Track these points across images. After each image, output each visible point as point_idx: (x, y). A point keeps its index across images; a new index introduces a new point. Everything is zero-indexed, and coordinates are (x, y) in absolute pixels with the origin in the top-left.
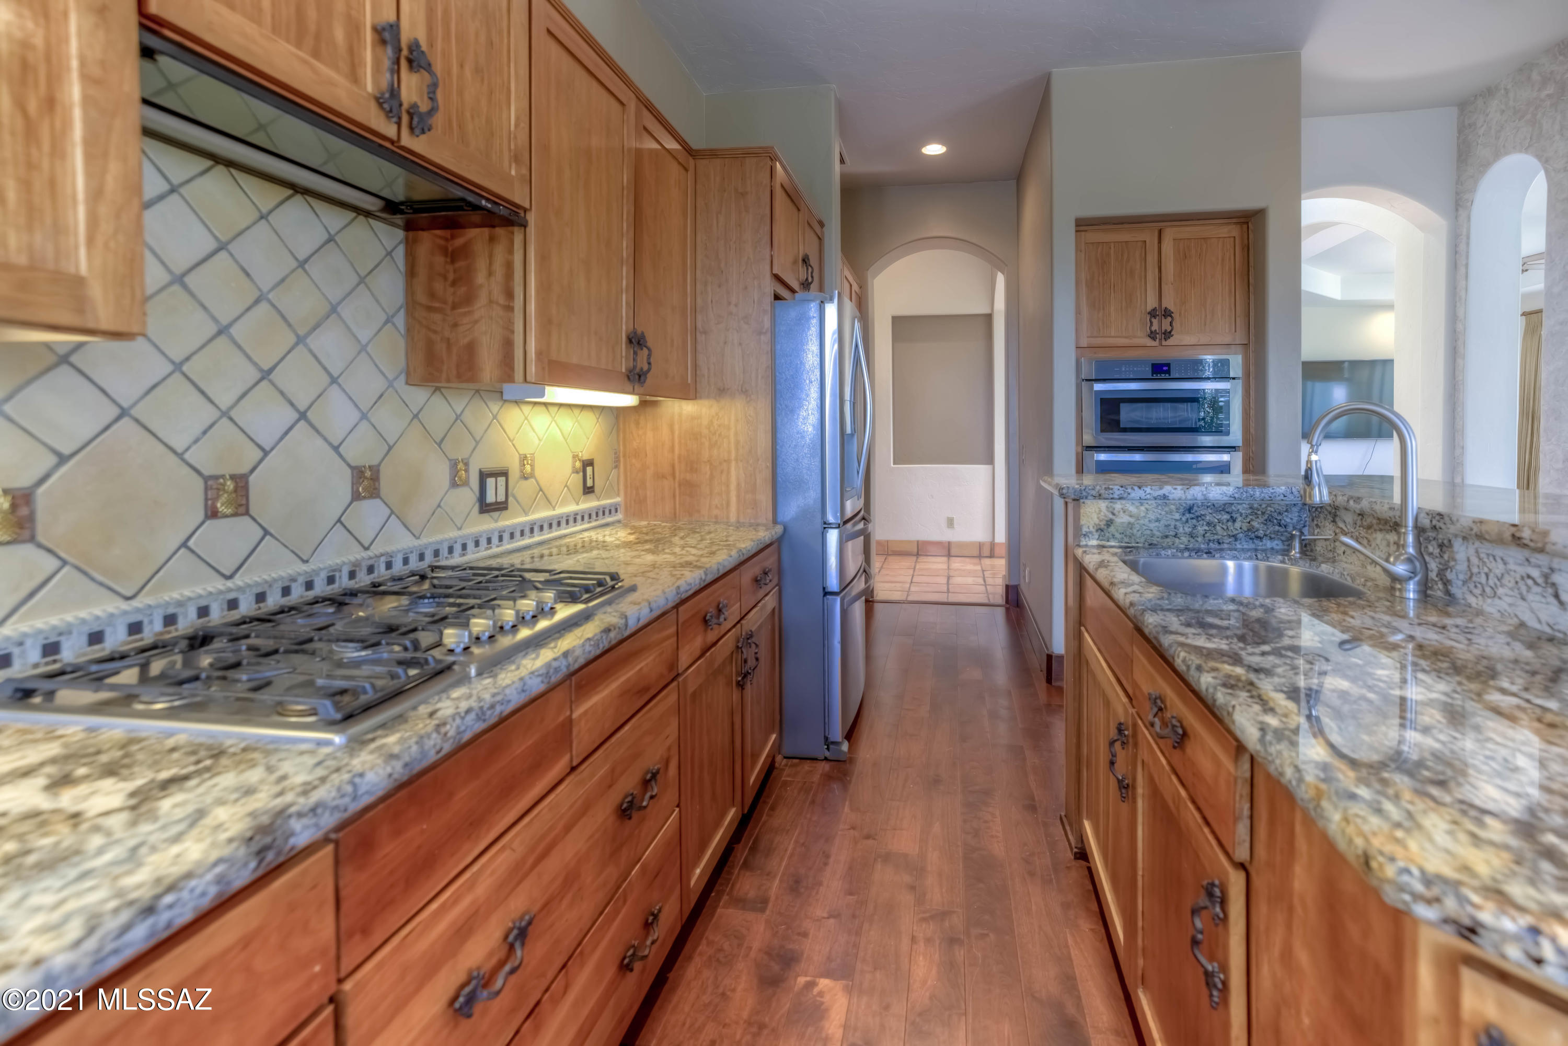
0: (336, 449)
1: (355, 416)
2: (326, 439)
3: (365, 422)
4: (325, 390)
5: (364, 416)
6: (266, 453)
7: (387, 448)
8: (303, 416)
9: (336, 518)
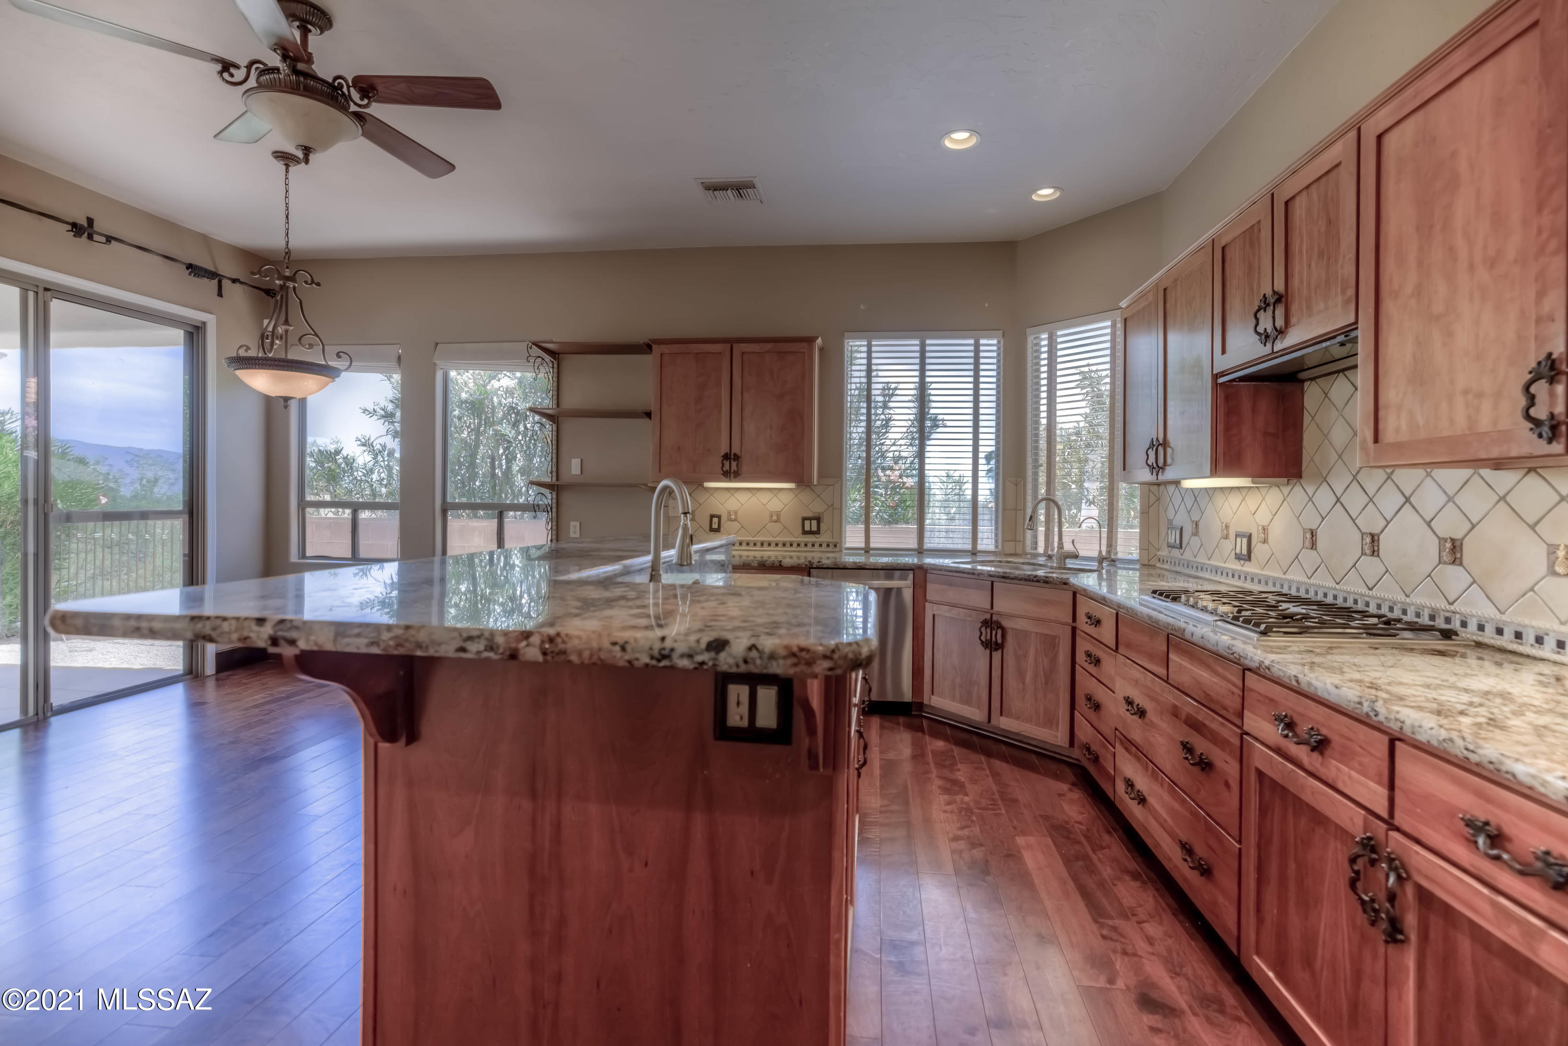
0: (1429, 524)
1: (1444, 499)
2: (1421, 516)
3: (1451, 504)
4: (1422, 481)
7: (1469, 526)
9: (1427, 574)
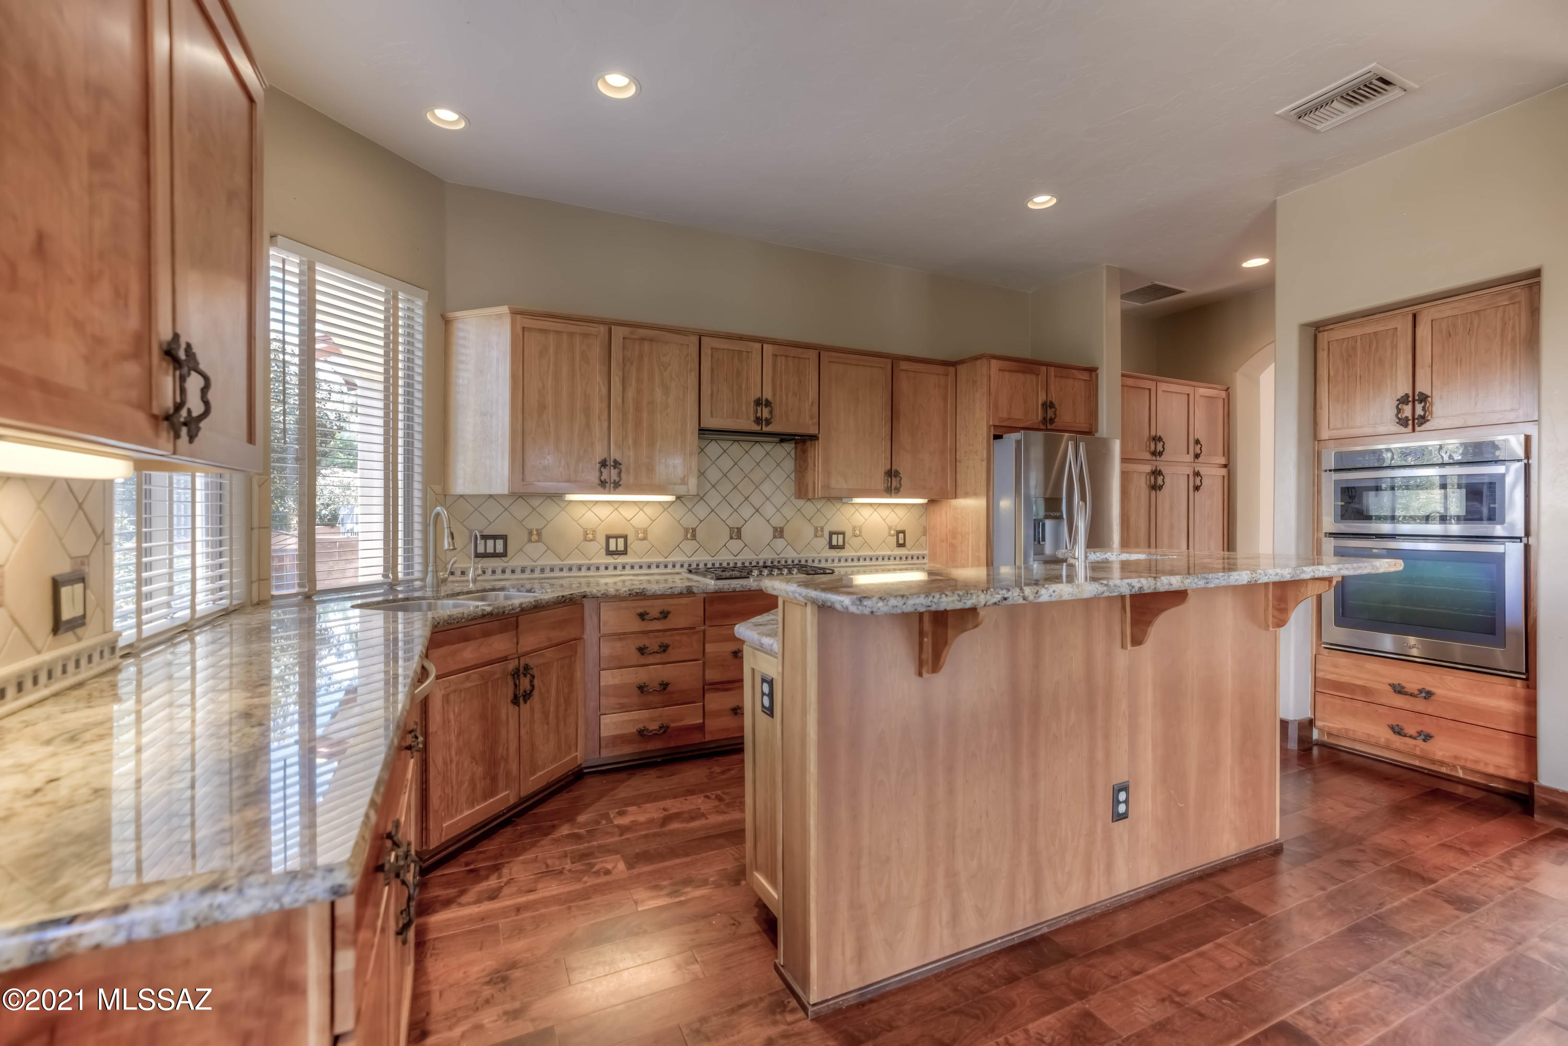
0: (768, 521)
1: (775, 510)
2: (765, 518)
3: (778, 512)
4: (765, 502)
5: (778, 510)
6: (746, 522)
7: (787, 521)
8: (757, 510)
9: (767, 543)
